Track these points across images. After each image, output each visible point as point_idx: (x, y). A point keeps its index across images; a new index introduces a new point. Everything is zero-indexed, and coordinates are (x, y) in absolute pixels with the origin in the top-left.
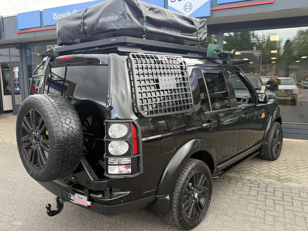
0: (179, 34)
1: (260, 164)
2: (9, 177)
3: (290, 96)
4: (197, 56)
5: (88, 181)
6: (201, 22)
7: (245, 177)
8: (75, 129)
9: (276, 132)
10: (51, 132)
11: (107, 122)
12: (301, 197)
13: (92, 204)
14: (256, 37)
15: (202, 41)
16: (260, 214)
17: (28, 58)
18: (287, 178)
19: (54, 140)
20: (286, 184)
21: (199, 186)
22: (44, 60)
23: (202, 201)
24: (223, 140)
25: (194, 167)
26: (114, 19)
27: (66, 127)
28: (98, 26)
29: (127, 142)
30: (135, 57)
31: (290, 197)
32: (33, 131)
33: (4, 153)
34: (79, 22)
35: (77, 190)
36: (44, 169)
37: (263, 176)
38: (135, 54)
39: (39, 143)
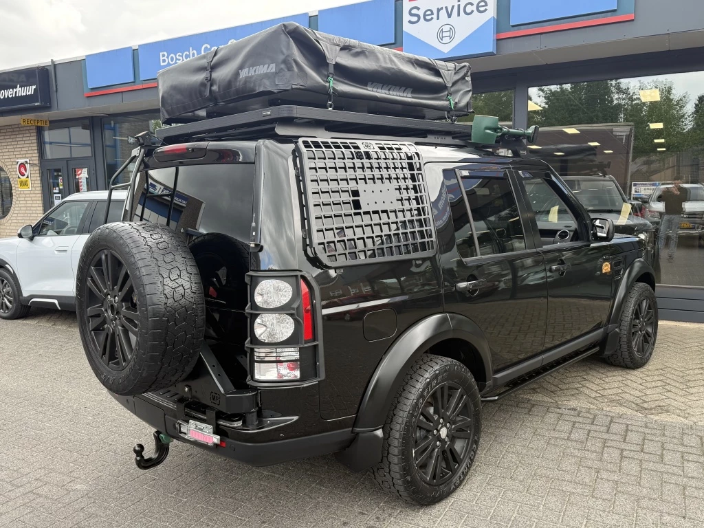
0: (407, 97)
1: (604, 376)
2: (64, 397)
3: (698, 228)
4: (449, 140)
5: (215, 395)
6: (457, 69)
7: (565, 403)
8: (189, 290)
9: (640, 306)
10: (142, 296)
11: (251, 276)
12: (683, 445)
13: (221, 440)
14: (626, 92)
15: (461, 109)
16: (586, 477)
17: (108, 148)
18: (659, 406)
19: (146, 310)
20: (656, 418)
21: (451, 414)
22: (133, 155)
23: (459, 446)
24: (523, 321)
25: (437, 372)
26: (268, 71)
27: (170, 285)
28: (239, 84)
29: (291, 315)
30: (310, 147)
31: (660, 445)
32: (109, 294)
33: (54, 351)
34: (200, 77)
35: (193, 413)
36: (127, 370)
37: (606, 400)
38: (309, 140)
39: (120, 319)
